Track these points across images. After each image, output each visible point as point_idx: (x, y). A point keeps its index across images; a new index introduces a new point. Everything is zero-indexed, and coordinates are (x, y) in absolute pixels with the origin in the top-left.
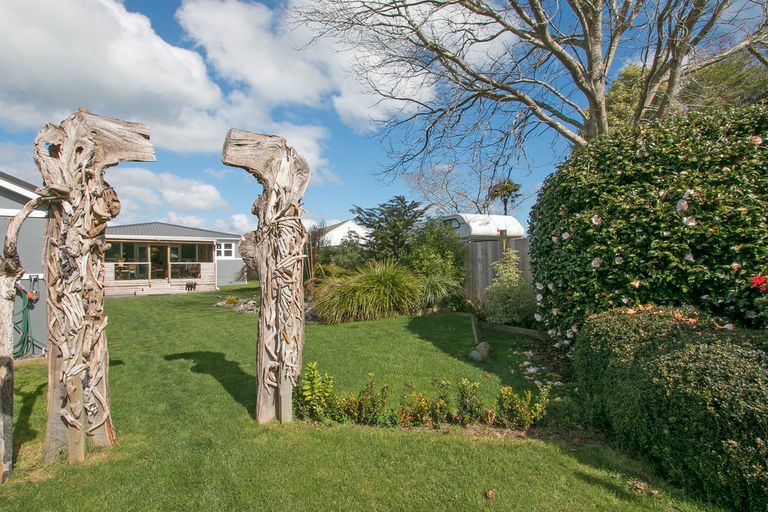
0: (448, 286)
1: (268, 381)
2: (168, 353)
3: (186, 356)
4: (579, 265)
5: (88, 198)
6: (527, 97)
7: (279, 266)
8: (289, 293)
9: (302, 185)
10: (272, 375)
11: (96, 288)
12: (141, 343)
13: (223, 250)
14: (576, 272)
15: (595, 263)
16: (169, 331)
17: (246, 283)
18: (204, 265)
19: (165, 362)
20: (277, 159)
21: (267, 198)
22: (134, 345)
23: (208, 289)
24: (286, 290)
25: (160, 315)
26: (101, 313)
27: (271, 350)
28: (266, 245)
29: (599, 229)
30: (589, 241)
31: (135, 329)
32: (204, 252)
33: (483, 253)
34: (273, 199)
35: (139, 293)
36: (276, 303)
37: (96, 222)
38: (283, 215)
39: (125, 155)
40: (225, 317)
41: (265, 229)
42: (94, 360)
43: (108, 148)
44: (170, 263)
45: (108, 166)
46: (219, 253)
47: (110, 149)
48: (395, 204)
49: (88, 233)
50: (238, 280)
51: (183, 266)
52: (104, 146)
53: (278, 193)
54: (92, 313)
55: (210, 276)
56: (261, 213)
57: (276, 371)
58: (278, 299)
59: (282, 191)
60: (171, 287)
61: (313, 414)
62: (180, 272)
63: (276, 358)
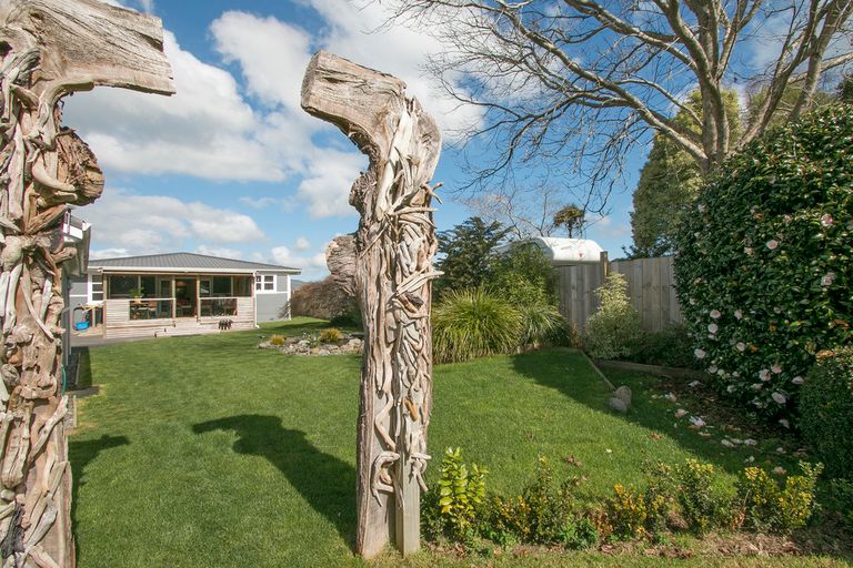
0: (550, 316)
1: (378, 485)
2: (198, 420)
3: (225, 423)
4: (798, 284)
5: (20, 148)
6: (636, 99)
7: (400, 290)
8: (416, 335)
9: (430, 159)
10: (385, 473)
11: (39, 341)
12: (158, 405)
13: (263, 282)
14: (794, 293)
15: (826, 280)
16: (198, 383)
17: (289, 320)
18: (241, 300)
19: (192, 437)
20: (393, 114)
21: (378, 176)
22: (147, 409)
23: (246, 327)
24: (411, 329)
25: (186, 361)
26: (52, 390)
27: (385, 431)
28: (375, 256)
29: (833, 233)
30: (814, 250)
31: (152, 382)
32: (242, 285)
33: (578, 279)
34: (389, 179)
35: (161, 334)
36: (393, 353)
37: (41, 201)
38: (407, 202)
39: (107, 72)
40: (272, 361)
41: (375, 227)
42: (35, 490)
43: (71, 54)
44: (199, 299)
45: (70, 89)
46: (259, 287)
47: (74, 54)
48: (470, 225)
49: (19, 222)
50: (282, 315)
51: (215, 302)
52: (62, 48)
53: (397, 167)
54: (28, 391)
55: (248, 313)
56: (368, 202)
57: (393, 468)
58: (396, 346)
59: (405, 164)
60: (201, 326)
61: (450, 530)
62: (211, 309)
63: (393, 445)
